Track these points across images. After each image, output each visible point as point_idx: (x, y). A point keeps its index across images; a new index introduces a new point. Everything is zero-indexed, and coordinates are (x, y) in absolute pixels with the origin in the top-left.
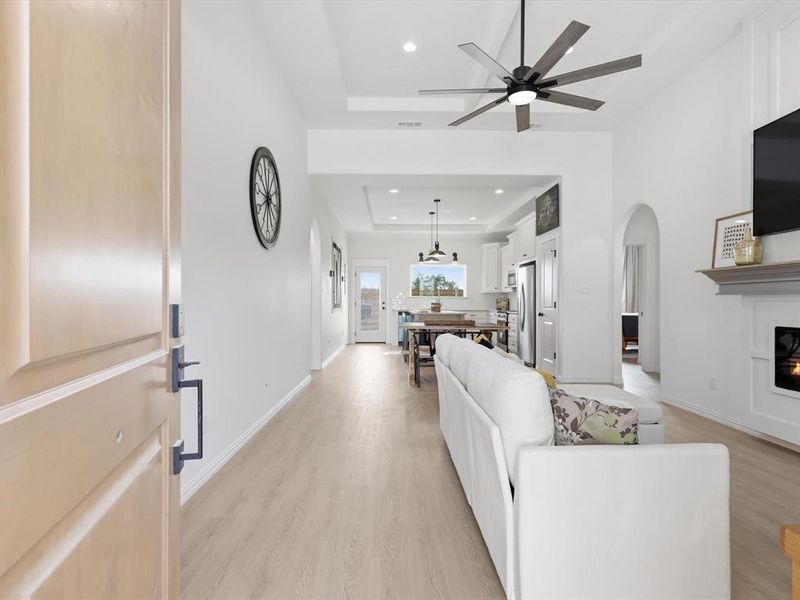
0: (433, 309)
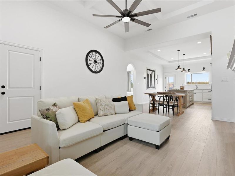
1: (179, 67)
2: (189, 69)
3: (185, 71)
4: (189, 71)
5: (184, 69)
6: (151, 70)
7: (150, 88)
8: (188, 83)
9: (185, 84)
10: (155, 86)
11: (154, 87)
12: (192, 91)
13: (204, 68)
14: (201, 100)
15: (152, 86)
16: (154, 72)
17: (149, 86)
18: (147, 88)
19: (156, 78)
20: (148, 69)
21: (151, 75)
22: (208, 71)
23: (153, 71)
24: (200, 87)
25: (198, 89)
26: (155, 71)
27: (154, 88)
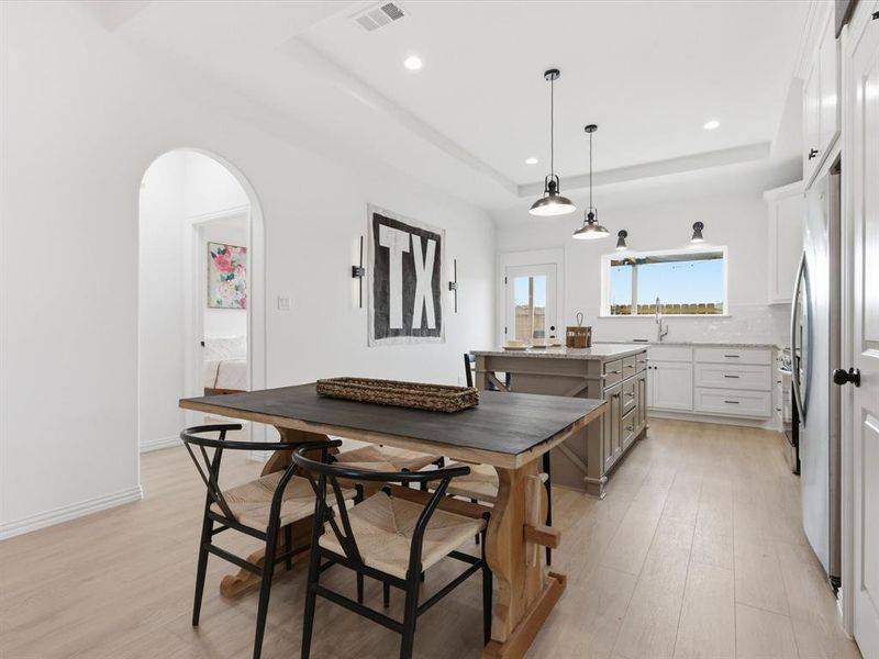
0: (571, 343)
1: (552, 187)
2: (623, 234)
3: (599, 229)
4: (621, 243)
5: (591, 216)
6: (412, 230)
7: (396, 333)
8: (619, 310)
9: (602, 315)
10: (438, 324)
11: (431, 324)
12: (635, 354)
13: (698, 227)
14: (684, 404)
15: (416, 324)
16: (431, 244)
17: (396, 321)
18: (378, 335)
19: (447, 275)
20: (379, 220)
21: (408, 259)
22: (722, 245)
23: (426, 237)
24: (681, 328)
25: (667, 339)
26: (438, 239)
27: (436, 332)
